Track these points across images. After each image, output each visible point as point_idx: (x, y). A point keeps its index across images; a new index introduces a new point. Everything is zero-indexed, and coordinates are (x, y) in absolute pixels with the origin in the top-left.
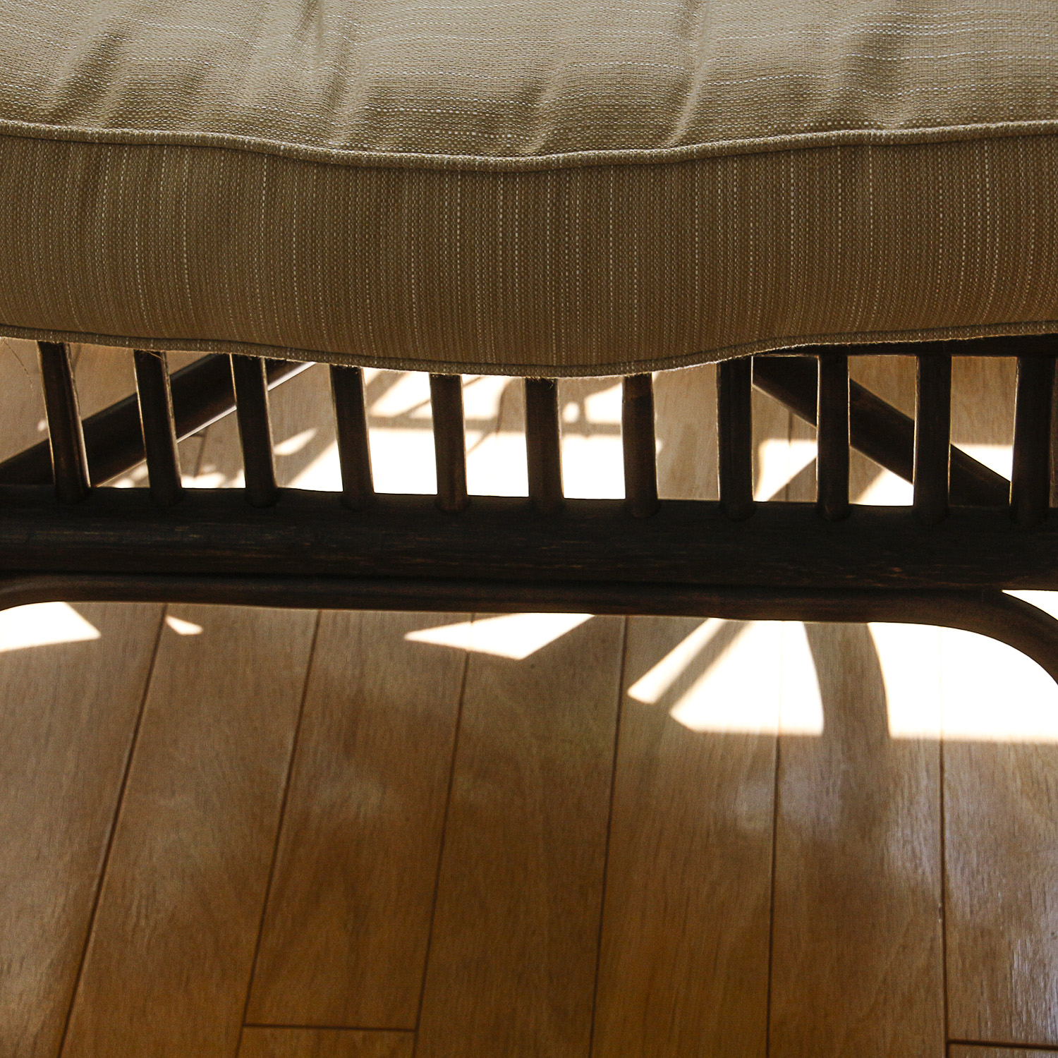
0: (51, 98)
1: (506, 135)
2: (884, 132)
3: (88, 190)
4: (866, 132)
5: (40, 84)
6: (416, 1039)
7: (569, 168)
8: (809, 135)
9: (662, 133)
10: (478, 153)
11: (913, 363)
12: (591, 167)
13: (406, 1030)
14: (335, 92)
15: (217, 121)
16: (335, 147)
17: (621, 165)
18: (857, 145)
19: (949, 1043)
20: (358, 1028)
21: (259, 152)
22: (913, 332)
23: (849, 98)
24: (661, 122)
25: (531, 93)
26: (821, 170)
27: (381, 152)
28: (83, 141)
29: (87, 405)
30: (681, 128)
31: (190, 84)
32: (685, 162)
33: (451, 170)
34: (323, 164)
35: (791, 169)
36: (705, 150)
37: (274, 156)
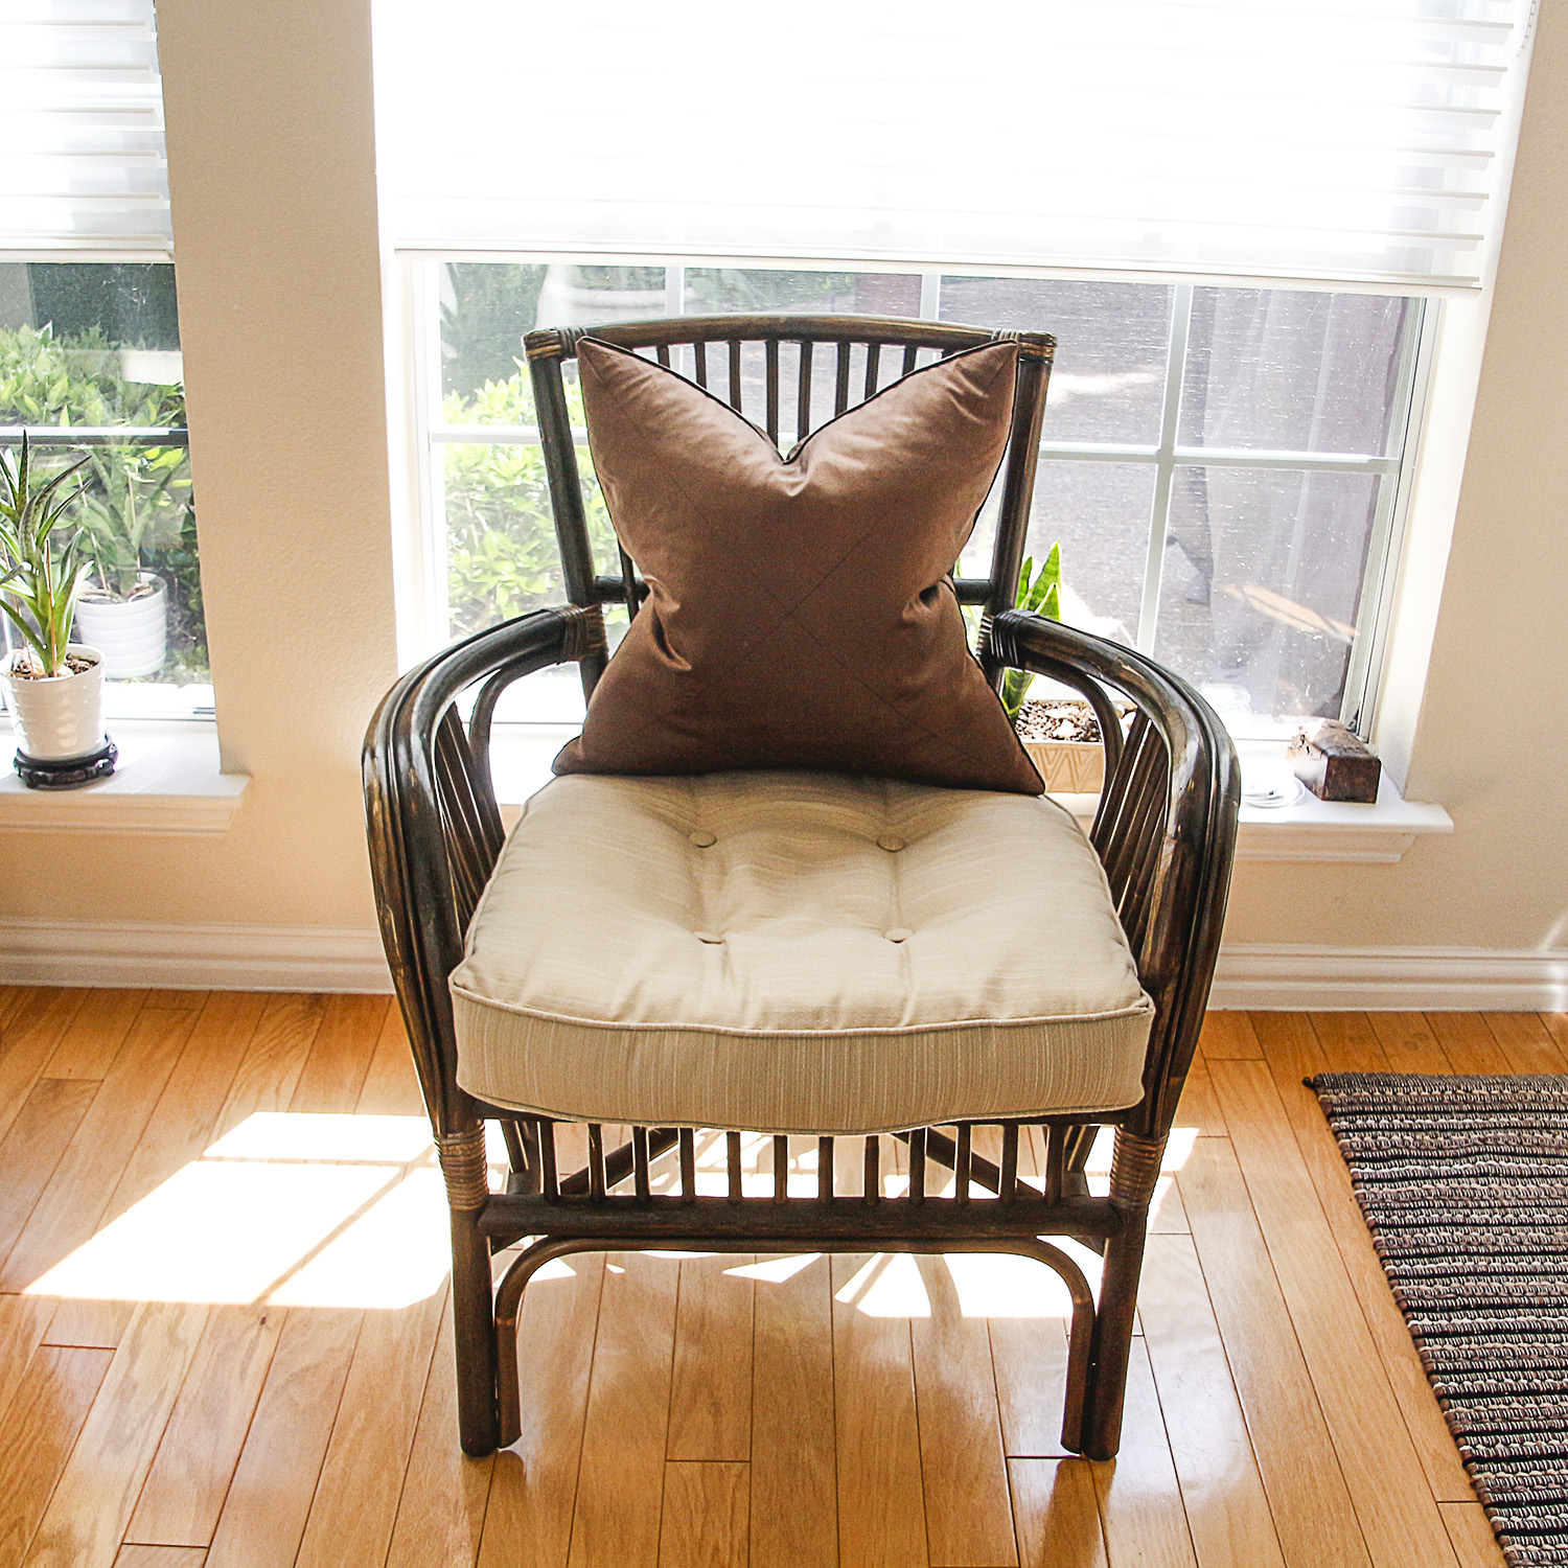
0: (613, 1011)
1: (826, 1021)
2: (1000, 1021)
3: (631, 1051)
4: (991, 1021)
5: (608, 1005)
6: (751, 1466)
7: (855, 1036)
8: (966, 1022)
9: (897, 1022)
10: (813, 1029)
11: (1001, 1128)
12: (864, 1036)
13: (745, 1462)
14: (744, 1004)
15: (691, 1019)
16: (747, 1029)
17: (879, 1035)
18: (989, 1026)
19: (1006, 1458)
20: (722, 1461)
21: (711, 1032)
22: (1011, 1113)
23: (983, 1006)
24: (897, 1015)
25: (836, 1001)
26: (972, 1038)
27: (768, 1030)
28: (629, 1029)
29: (607, 1151)
30: (906, 1019)
31: (676, 1003)
32: (910, 1034)
33: (801, 1037)
34: (741, 1037)
35: (958, 1036)
36: (919, 1029)
37: (718, 1034)
